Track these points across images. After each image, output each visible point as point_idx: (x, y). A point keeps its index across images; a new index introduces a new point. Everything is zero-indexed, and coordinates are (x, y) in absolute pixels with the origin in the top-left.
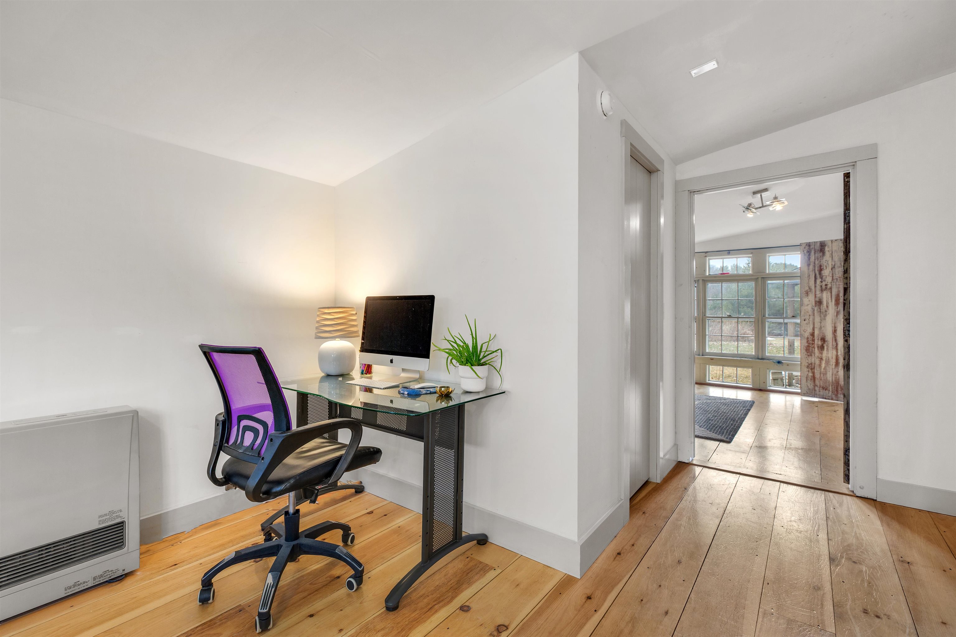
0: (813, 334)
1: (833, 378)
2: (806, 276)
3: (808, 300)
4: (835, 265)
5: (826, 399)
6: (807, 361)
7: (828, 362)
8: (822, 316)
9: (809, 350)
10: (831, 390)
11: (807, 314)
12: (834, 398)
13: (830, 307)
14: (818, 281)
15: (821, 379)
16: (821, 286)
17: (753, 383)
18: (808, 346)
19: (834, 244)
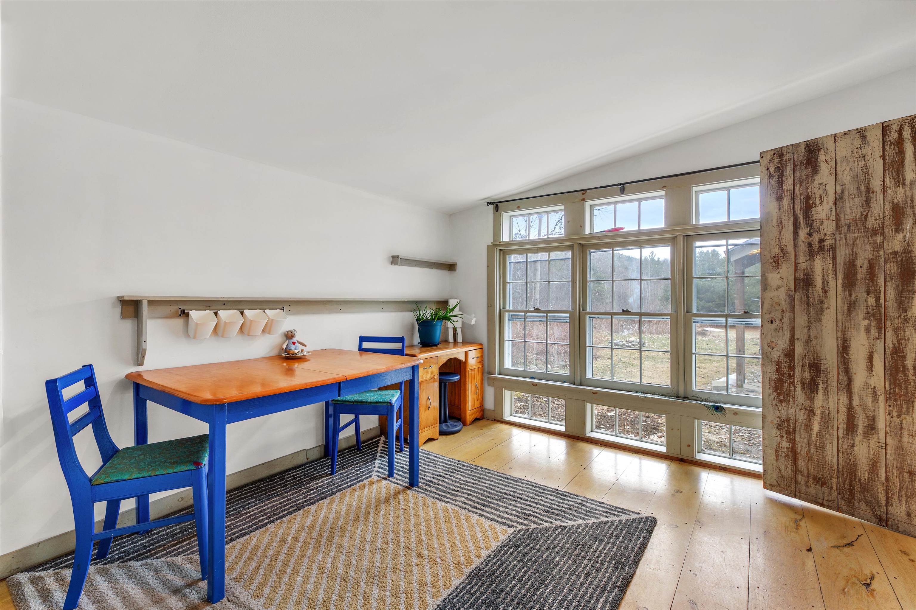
0: (790, 354)
1: (841, 460)
2: (775, 223)
3: (779, 276)
4: (843, 192)
5: (822, 505)
6: (778, 414)
7: (826, 420)
8: (812, 312)
9: (782, 388)
10: (835, 488)
11: (777, 308)
12: (845, 508)
13: (832, 292)
14: (803, 233)
15: (810, 459)
16: (810, 244)
17: (668, 445)
18: (780, 380)
19: (839, 143)
